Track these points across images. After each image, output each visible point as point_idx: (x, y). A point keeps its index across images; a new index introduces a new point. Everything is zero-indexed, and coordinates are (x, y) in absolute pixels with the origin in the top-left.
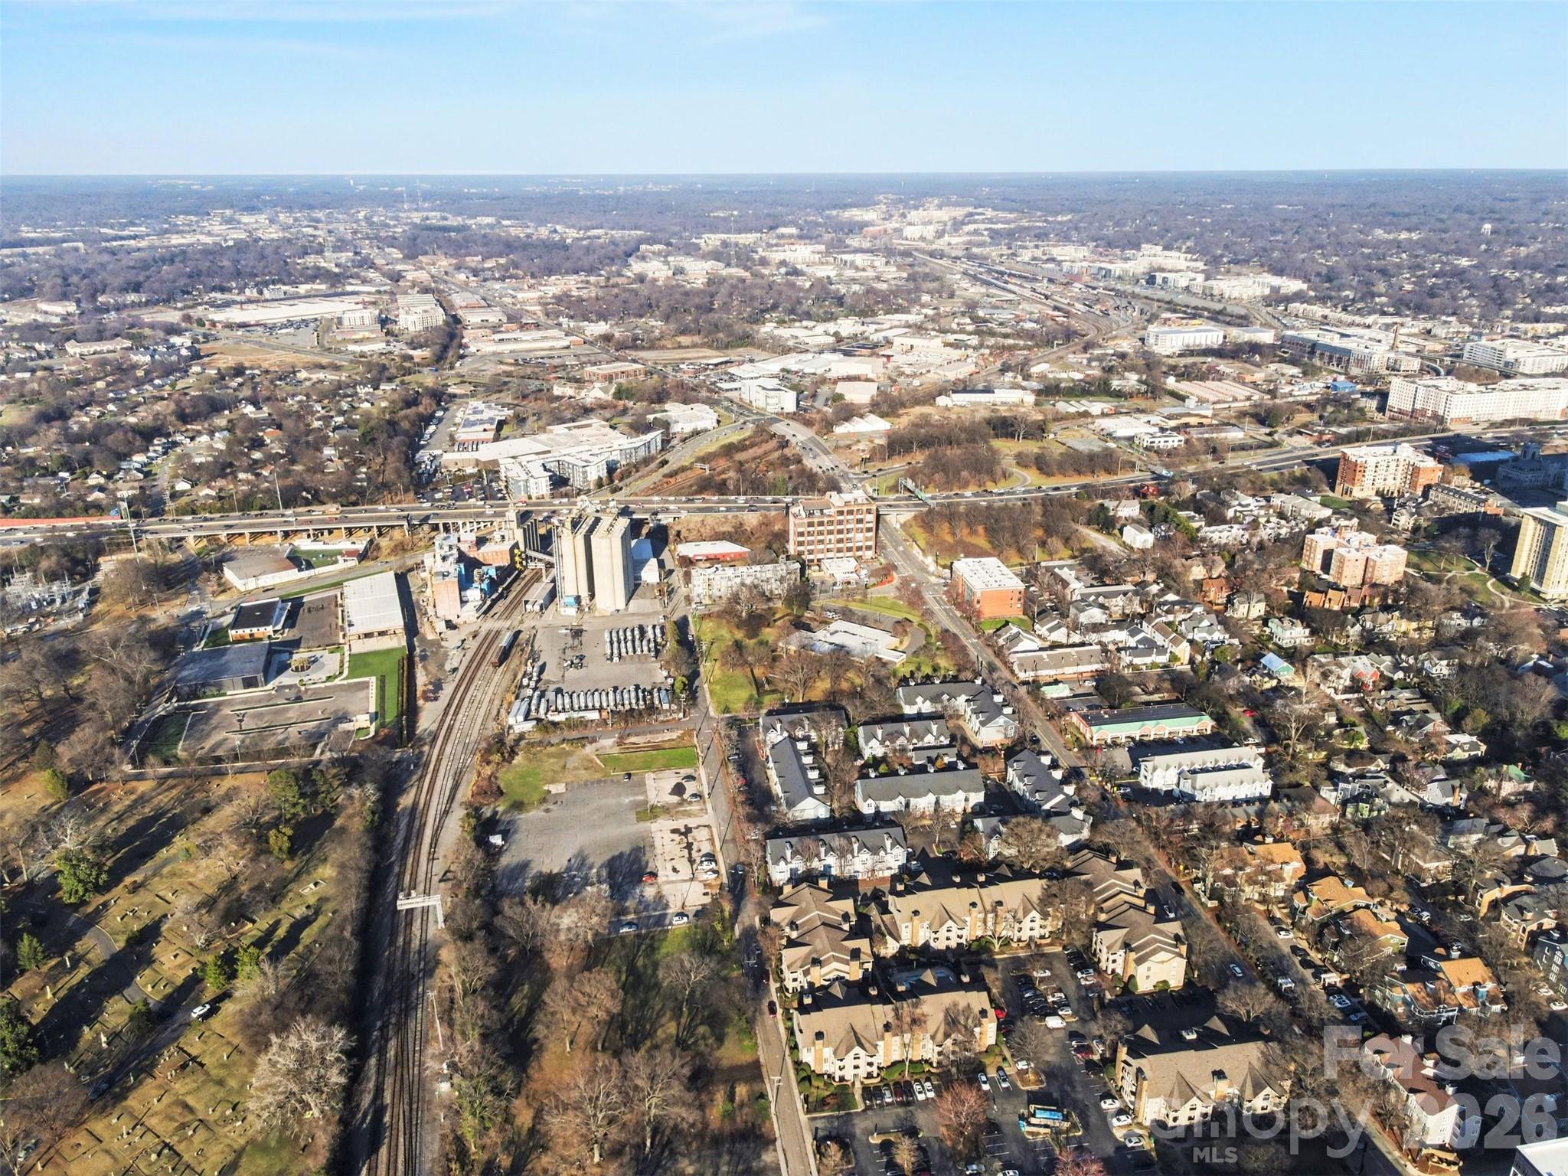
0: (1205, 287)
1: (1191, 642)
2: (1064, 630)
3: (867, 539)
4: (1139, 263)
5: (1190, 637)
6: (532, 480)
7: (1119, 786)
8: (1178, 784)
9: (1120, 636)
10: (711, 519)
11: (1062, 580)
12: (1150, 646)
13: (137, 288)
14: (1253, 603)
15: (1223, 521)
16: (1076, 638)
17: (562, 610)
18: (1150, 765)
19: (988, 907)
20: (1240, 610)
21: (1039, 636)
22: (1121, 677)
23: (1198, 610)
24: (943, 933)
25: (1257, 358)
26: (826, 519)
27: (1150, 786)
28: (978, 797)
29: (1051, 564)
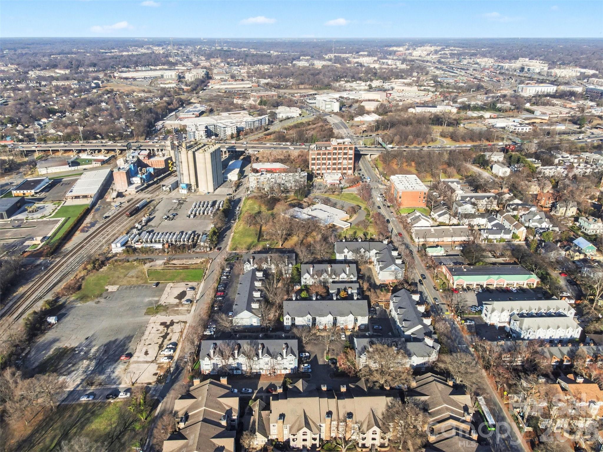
0: (548, 72)
1: (527, 228)
2: (447, 216)
3: (349, 164)
4: (518, 64)
5: (527, 225)
6: (197, 132)
7: (466, 320)
8: (509, 323)
9: (483, 221)
10: (275, 152)
11: (451, 188)
12: (500, 228)
13: (94, 65)
14: (569, 207)
15: (551, 164)
16: (455, 221)
17: (180, 190)
18: (490, 307)
19: (341, 417)
20: (561, 211)
21: (433, 219)
22: (478, 246)
23: (533, 209)
24: (300, 436)
25: (573, 98)
26: (327, 152)
27: (489, 322)
28: (364, 320)
29: (447, 180)
